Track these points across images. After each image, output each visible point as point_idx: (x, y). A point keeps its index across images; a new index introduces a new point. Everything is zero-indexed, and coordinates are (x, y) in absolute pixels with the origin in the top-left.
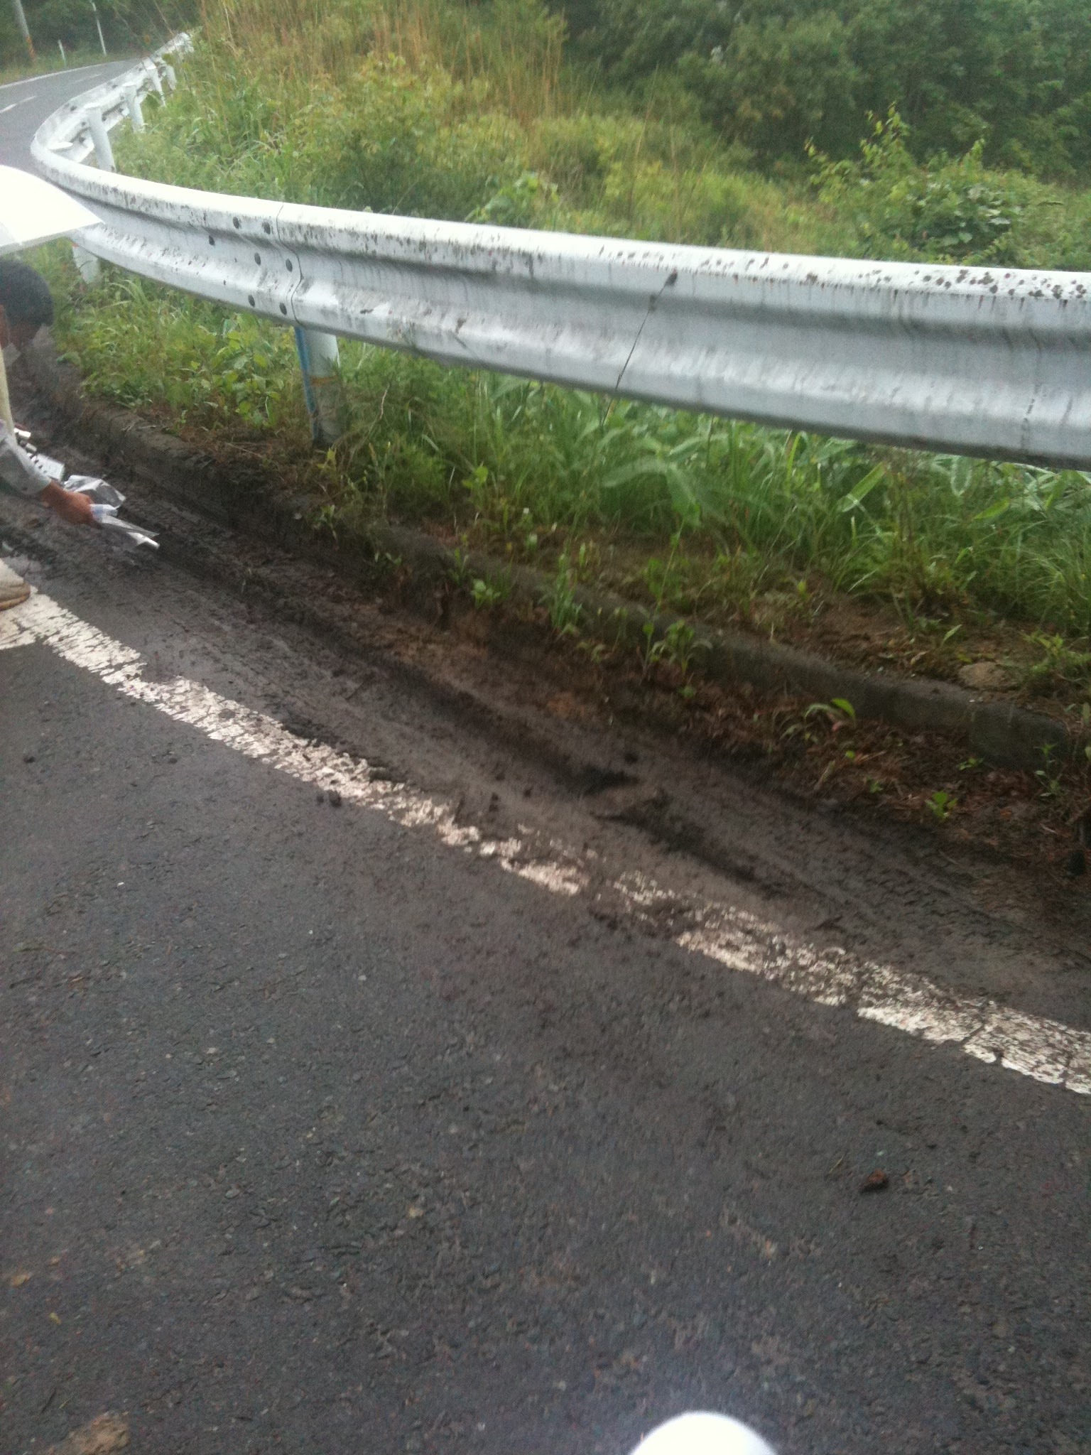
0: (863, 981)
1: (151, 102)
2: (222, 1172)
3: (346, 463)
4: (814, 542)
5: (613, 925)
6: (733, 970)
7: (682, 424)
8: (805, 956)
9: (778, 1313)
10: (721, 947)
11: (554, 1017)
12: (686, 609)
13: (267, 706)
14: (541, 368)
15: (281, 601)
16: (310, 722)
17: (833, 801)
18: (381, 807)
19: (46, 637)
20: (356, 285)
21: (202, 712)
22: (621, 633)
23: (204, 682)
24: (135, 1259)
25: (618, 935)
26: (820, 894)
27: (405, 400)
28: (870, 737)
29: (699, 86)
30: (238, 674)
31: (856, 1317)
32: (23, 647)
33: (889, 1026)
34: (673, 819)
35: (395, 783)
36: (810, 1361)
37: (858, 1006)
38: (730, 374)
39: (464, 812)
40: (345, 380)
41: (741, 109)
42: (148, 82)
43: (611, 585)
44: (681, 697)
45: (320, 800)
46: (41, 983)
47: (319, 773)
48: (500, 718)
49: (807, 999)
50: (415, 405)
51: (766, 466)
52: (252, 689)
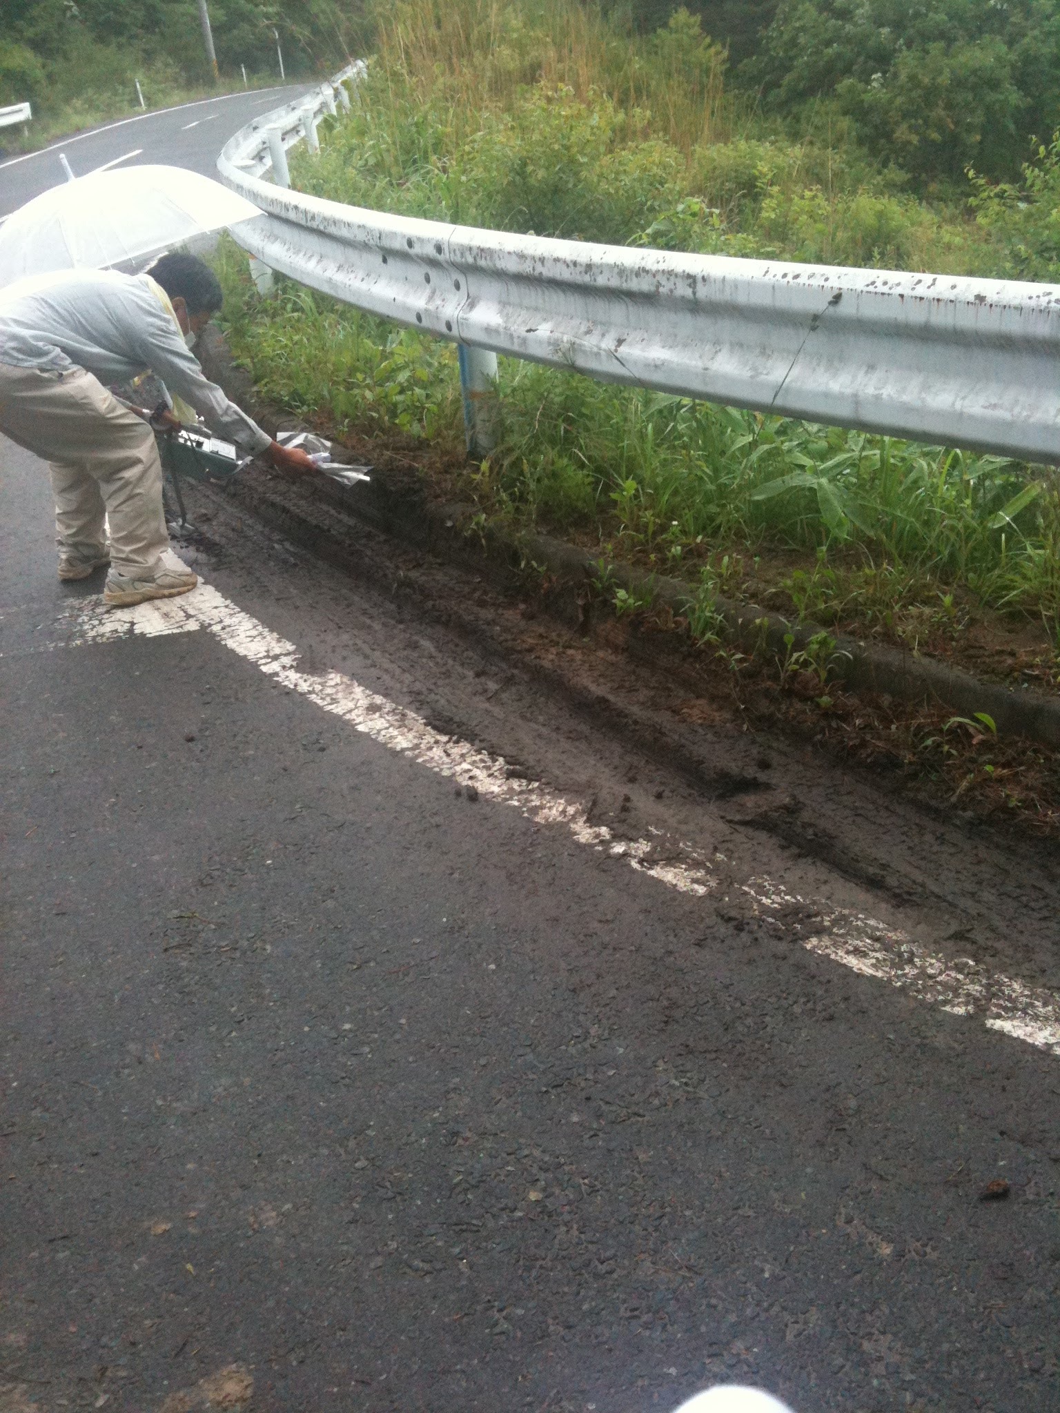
0: (993, 993)
1: (328, 125)
2: (352, 1144)
3: (498, 473)
4: (962, 557)
5: (739, 928)
6: (860, 976)
7: (833, 440)
8: (934, 966)
9: (892, 1313)
10: (848, 952)
11: (678, 1014)
12: (827, 621)
13: (411, 703)
14: (697, 385)
15: (430, 603)
16: (451, 719)
17: (969, 814)
18: (516, 803)
19: (210, 625)
20: (520, 306)
21: (351, 705)
22: (761, 643)
23: (354, 676)
24: (267, 1220)
25: (744, 936)
26: (951, 904)
27: (559, 415)
28: (1011, 752)
29: (858, 111)
30: (386, 671)
31: (970, 1321)
32: (189, 633)
33: (1018, 1038)
34: (805, 826)
35: (530, 781)
36: (921, 1361)
37: (986, 1017)
38: (888, 391)
39: (596, 812)
40: (502, 395)
41: (897, 135)
42: (324, 105)
43: (754, 596)
44: (818, 705)
45: (458, 794)
46: (192, 950)
47: (458, 769)
48: (636, 722)
49: (933, 1008)
50: (569, 421)
51: (915, 482)
52: (398, 686)
